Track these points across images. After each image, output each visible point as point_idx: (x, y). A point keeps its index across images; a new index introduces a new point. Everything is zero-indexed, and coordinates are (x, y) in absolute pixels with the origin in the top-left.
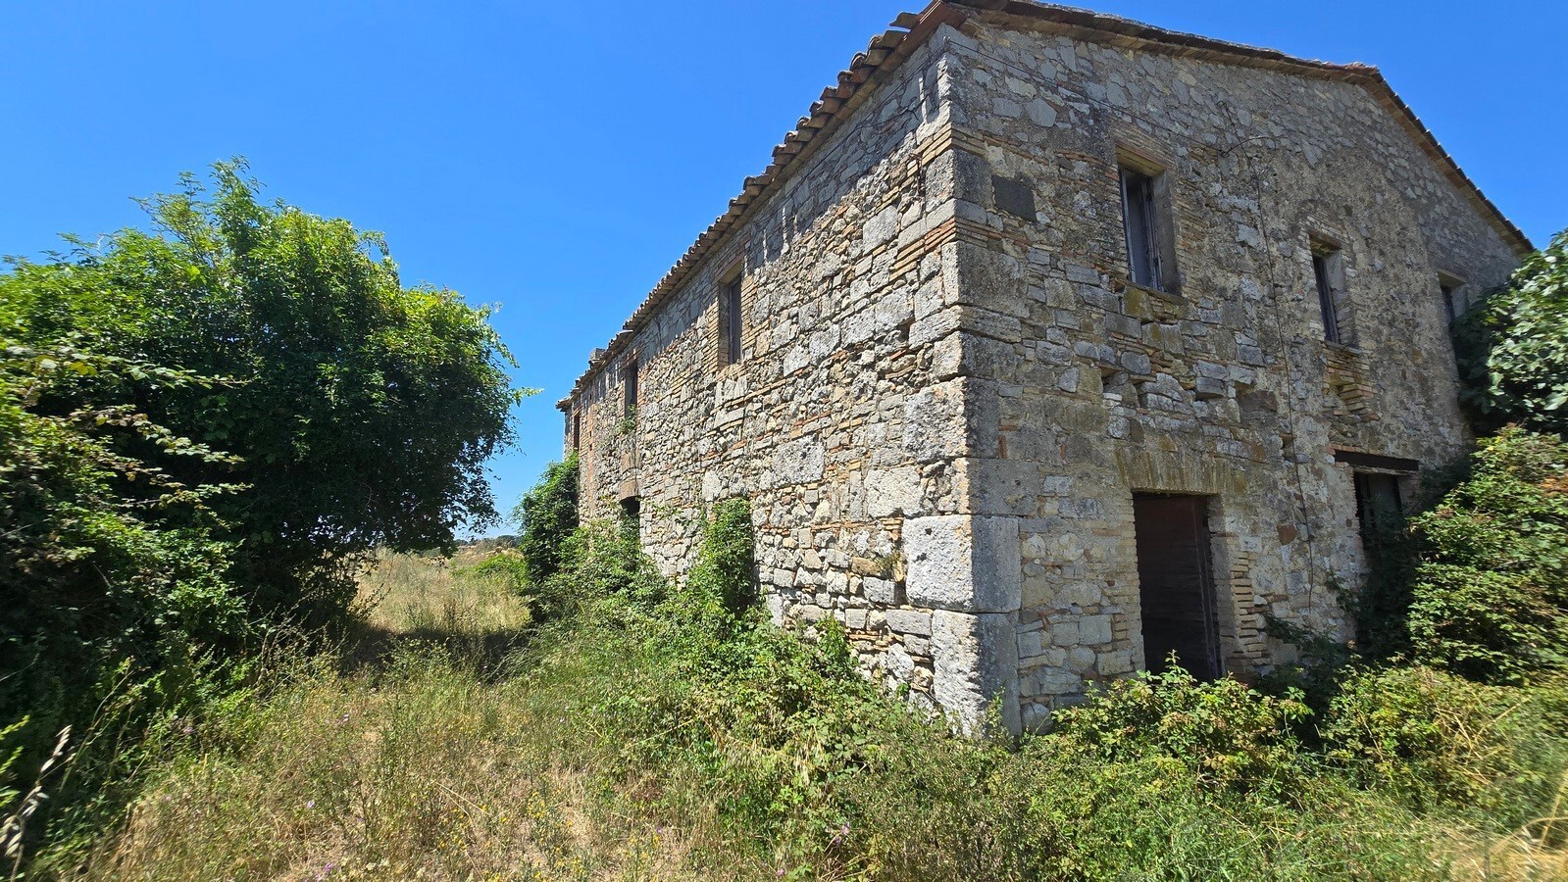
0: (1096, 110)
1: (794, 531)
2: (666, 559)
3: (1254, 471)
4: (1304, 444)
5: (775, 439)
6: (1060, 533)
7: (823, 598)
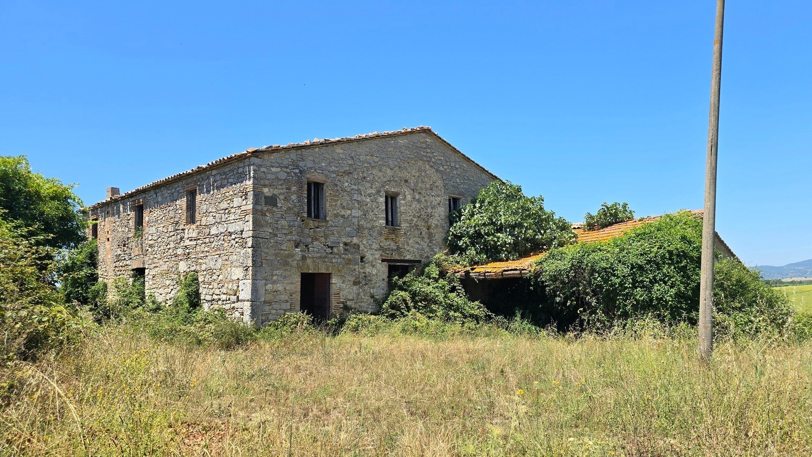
0: (301, 171)
1: (212, 283)
2: (161, 294)
3: (346, 266)
4: (369, 257)
5: (207, 254)
6: (277, 284)
7: (220, 302)
